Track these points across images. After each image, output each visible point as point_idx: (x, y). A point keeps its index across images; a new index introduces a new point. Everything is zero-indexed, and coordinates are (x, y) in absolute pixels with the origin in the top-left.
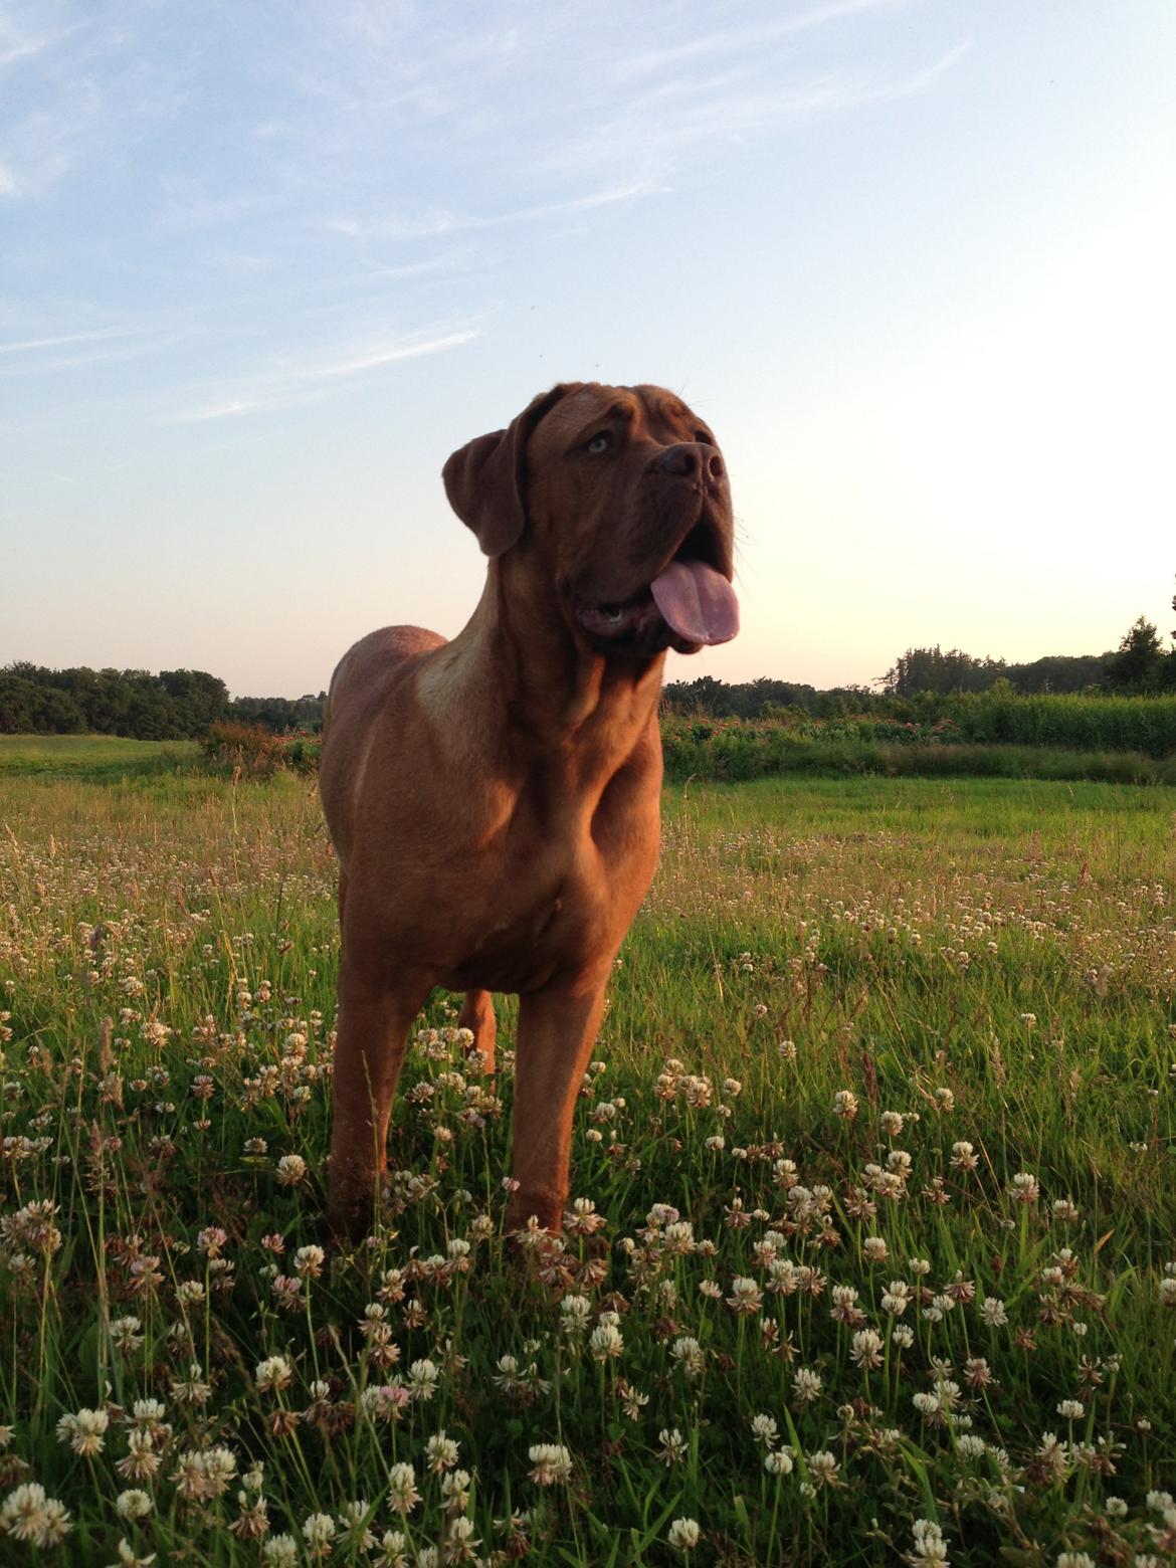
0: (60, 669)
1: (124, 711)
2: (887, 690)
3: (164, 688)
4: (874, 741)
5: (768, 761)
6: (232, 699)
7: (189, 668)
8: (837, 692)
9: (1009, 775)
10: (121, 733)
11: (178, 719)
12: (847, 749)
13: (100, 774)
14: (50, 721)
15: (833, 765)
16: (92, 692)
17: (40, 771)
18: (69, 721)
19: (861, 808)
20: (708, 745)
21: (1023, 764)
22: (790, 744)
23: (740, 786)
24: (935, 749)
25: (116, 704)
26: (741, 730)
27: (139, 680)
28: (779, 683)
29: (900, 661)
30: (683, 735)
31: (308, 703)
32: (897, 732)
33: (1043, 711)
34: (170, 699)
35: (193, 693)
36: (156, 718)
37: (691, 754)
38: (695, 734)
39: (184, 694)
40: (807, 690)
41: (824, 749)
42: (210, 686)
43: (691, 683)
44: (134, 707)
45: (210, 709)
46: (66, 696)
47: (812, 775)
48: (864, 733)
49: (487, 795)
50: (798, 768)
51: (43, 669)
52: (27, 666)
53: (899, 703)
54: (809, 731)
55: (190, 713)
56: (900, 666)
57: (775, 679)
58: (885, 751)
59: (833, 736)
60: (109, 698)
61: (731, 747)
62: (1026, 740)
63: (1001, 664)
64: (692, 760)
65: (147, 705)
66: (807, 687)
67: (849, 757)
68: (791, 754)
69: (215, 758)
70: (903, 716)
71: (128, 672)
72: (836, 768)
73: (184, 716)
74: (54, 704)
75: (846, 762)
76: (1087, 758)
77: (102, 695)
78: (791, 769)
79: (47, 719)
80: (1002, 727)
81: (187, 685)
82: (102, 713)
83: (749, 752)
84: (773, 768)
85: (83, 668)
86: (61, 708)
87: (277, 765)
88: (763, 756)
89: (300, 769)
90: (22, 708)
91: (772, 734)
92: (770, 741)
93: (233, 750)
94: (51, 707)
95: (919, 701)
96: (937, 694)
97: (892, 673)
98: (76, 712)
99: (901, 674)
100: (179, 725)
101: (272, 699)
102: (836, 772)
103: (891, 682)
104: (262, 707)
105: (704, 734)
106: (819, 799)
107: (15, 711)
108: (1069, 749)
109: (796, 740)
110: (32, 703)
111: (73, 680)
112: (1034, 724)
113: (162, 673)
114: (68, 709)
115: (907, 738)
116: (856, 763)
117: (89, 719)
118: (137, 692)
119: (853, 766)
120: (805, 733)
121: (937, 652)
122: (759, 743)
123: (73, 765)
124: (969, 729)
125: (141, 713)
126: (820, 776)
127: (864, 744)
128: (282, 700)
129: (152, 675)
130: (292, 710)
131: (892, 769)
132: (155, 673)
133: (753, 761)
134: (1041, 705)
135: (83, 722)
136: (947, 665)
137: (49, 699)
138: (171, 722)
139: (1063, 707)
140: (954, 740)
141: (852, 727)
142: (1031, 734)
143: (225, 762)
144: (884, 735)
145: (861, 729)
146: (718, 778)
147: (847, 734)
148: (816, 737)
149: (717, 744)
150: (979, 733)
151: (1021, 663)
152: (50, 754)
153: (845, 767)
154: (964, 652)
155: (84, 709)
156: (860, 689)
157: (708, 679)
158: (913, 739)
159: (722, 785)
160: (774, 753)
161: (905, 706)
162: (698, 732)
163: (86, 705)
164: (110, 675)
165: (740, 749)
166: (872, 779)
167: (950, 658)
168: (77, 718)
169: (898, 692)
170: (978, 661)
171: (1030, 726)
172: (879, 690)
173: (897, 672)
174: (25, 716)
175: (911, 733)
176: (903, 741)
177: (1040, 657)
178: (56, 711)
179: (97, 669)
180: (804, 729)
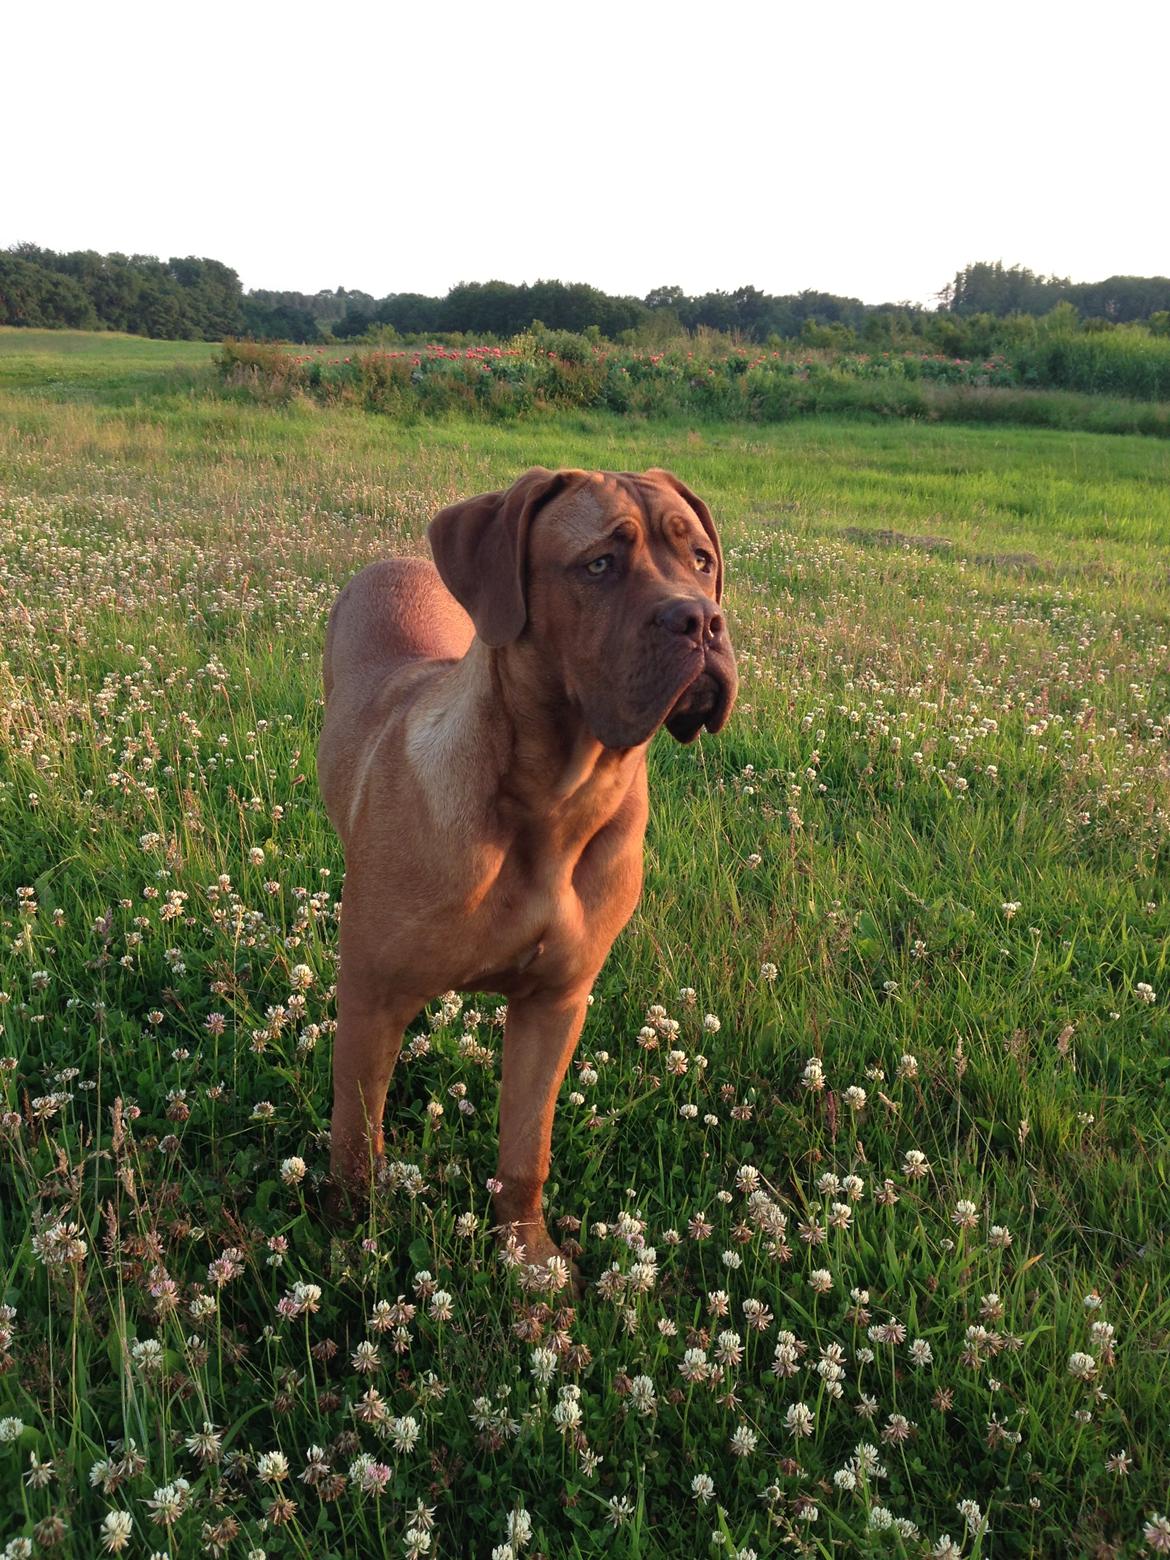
0: (65, 252)
1: (135, 301)
2: (941, 308)
3: (174, 276)
4: (919, 380)
5: (804, 402)
6: (246, 291)
7: (200, 255)
8: (886, 308)
9: (1056, 426)
10: (132, 329)
11: (190, 313)
12: (888, 389)
13: (111, 391)
14: (57, 309)
15: (872, 408)
16: (100, 278)
17: (52, 381)
18: (78, 310)
19: (896, 468)
20: (742, 380)
21: (1073, 412)
22: (829, 383)
23: (773, 429)
24: (982, 393)
25: (125, 292)
26: (780, 362)
27: (148, 267)
28: (825, 296)
29: (959, 276)
30: (718, 368)
31: (325, 298)
32: (944, 370)
33: (1102, 352)
34: (181, 290)
35: (206, 283)
36: (168, 310)
37: (724, 391)
38: (730, 366)
39: (194, 284)
40: (855, 305)
41: (866, 390)
42: (223, 277)
43: (731, 293)
44: (143, 297)
45: (224, 302)
46: (72, 281)
47: (849, 418)
48: (909, 372)
49: (475, 860)
50: (836, 409)
51: (48, 251)
52: (32, 247)
53: (952, 327)
54: (851, 367)
55: (203, 306)
56: (958, 280)
57: (821, 291)
58: (929, 392)
59: (875, 374)
60: (119, 286)
61: (767, 383)
62: (1080, 385)
63: (1066, 282)
64: (725, 396)
65: (157, 295)
66: (855, 300)
67: (890, 400)
68: (829, 394)
69: (229, 379)
70: (953, 347)
71: (136, 258)
72: (875, 411)
73: (197, 310)
74: (61, 290)
75: (887, 405)
76: (1141, 409)
77: (110, 282)
78: (829, 411)
79: (55, 308)
80: (1057, 370)
81: (198, 275)
82: (111, 302)
83: (785, 390)
84: (809, 409)
85: (90, 252)
86: (69, 296)
87: (294, 390)
88: (800, 396)
89: (319, 396)
90: (29, 295)
91: (811, 369)
92: (809, 377)
93: (248, 370)
94: (59, 295)
95: (973, 324)
96: (994, 318)
97: (948, 288)
98: (85, 301)
99: (957, 289)
100: (192, 319)
101: (287, 293)
102: (875, 416)
103: (946, 298)
104: (278, 302)
105: (740, 367)
106: (852, 452)
107: (22, 298)
108: (1123, 397)
109: (836, 378)
110: (39, 289)
111: (79, 265)
112: (1091, 366)
113: (171, 260)
114: (76, 297)
115: (955, 377)
116: (897, 405)
117: (99, 309)
118: (146, 280)
119: (893, 410)
120: (847, 371)
121: (999, 267)
122: (797, 380)
123: (85, 375)
124: (1022, 368)
125: (151, 304)
126: (858, 419)
127: (908, 384)
128: (298, 295)
129: (161, 261)
130: (309, 306)
131: (934, 414)
132: (164, 259)
133: (788, 401)
134: (1101, 345)
135: (93, 312)
136: (1007, 280)
137: (56, 285)
138: (183, 315)
139: (1124, 348)
140: (1004, 383)
141: (896, 363)
142: (1086, 377)
143: (240, 383)
144: (932, 374)
145: (906, 366)
146: (751, 418)
147: (891, 371)
148: (857, 374)
149: (752, 379)
150: (1032, 374)
151: (1087, 282)
152: (60, 360)
153: (886, 410)
154: (1028, 268)
155: (93, 298)
156: (912, 305)
157: (749, 290)
158: (960, 378)
159: (753, 427)
160: (811, 392)
161: (958, 332)
162: (734, 364)
163: (94, 292)
164: (117, 260)
165: (777, 386)
166: (912, 426)
167: (1013, 273)
168: (86, 307)
169: (953, 310)
170: (1041, 277)
171: (1086, 368)
172: (931, 305)
173: (954, 286)
174: (32, 304)
175: (959, 372)
176: (950, 380)
177: (1110, 276)
178: (64, 298)
179: (104, 252)
180: (845, 366)
